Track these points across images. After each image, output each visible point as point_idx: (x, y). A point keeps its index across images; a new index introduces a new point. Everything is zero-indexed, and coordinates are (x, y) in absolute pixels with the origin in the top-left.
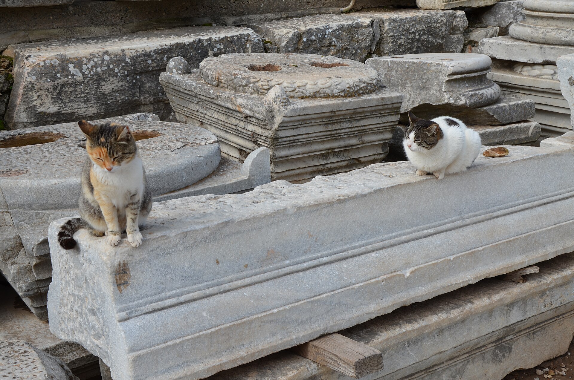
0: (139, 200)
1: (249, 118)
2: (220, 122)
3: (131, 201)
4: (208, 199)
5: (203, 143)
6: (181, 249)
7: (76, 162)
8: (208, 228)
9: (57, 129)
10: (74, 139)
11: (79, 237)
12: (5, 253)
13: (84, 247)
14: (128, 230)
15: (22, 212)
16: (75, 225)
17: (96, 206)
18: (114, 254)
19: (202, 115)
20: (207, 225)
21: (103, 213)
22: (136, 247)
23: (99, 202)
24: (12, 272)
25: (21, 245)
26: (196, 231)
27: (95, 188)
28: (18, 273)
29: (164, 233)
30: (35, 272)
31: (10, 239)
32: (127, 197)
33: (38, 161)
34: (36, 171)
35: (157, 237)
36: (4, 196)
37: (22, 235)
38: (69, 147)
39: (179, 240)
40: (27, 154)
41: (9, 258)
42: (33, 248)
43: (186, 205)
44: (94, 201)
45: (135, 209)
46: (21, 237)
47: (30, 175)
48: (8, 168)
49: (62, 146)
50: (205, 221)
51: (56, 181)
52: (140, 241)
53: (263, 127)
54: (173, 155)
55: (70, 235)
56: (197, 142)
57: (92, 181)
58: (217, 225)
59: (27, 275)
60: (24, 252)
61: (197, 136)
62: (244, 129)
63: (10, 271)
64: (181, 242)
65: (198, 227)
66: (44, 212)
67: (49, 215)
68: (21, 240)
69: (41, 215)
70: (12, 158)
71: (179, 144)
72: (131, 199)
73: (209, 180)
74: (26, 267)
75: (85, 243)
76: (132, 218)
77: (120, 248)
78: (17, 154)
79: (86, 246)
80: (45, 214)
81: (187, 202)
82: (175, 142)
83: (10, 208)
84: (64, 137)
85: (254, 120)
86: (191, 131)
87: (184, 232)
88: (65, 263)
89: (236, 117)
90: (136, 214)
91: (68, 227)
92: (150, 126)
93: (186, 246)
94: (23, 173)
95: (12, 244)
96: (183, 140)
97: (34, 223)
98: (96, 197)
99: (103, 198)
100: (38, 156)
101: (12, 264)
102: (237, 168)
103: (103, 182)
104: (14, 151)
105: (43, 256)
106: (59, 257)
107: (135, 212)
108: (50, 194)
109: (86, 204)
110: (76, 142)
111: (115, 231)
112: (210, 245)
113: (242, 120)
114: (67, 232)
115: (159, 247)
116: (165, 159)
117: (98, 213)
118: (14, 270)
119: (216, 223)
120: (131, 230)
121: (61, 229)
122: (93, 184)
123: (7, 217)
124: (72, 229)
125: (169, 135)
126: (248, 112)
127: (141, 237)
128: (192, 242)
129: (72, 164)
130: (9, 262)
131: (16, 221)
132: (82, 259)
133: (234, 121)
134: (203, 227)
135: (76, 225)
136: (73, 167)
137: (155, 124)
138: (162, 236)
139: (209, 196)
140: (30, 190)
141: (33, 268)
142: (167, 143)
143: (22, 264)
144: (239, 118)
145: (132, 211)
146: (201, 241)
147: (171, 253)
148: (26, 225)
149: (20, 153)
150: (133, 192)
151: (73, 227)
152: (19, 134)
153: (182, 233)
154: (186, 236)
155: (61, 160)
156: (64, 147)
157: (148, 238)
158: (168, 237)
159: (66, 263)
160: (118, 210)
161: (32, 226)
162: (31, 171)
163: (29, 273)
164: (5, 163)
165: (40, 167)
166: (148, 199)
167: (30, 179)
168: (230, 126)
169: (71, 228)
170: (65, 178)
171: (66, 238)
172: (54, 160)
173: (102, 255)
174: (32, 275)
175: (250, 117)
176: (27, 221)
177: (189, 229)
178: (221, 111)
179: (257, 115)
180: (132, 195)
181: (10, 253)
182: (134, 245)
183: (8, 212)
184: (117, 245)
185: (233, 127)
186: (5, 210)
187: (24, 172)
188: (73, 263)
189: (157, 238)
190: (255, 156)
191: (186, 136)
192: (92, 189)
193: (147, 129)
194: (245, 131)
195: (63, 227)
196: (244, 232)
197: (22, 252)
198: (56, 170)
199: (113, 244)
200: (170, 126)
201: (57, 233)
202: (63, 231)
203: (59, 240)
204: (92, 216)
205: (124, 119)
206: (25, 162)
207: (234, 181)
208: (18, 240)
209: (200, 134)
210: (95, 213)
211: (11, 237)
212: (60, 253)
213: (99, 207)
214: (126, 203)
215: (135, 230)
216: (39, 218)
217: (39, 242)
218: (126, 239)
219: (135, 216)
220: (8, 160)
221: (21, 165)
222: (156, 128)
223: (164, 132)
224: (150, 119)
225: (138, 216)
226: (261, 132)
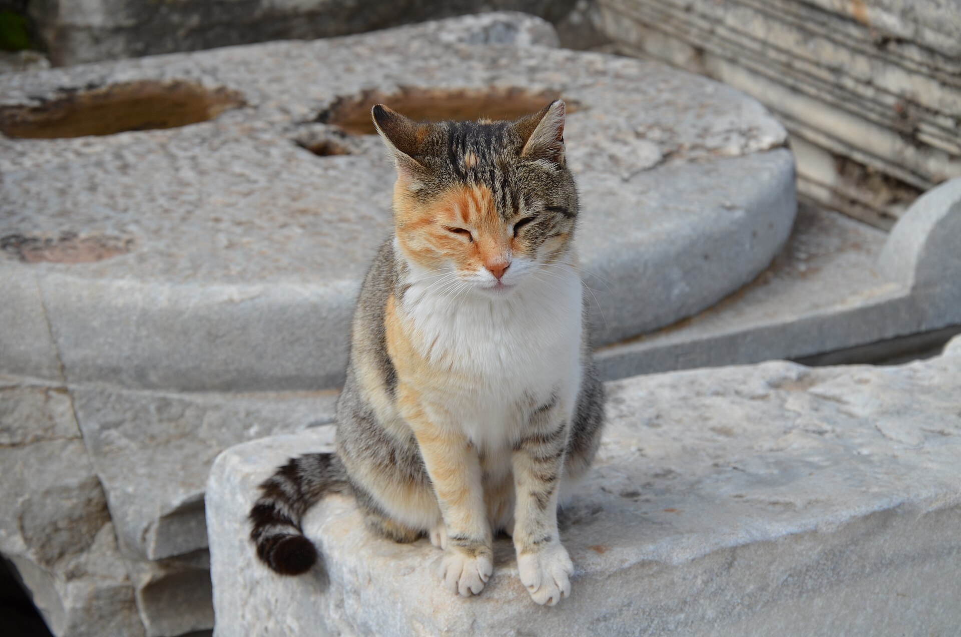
0: (562, 427)
1: (892, 46)
2: (772, 54)
3: (533, 430)
4: (775, 385)
5: (733, 148)
6: (710, 614)
7: (293, 214)
8: (814, 533)
9: (213, 72)
10: (278, 117)
11: (326, 531)
12: (49, 538)
13: (347, 577)
14: (520, 534)
15: (110, 396)
16: (310, 482)
17: (401, 437)
18: (466, 627)
19: (705, 25)
20: (809, 522)
21: (430, 466)
22: (547, 607)
23: (416, 426)
24: (68, 604)
25: (104, 512)
26: (768, 544)
27: (403, 377)
28: (87, 610)
29: (649, 549)
30: (147, 608)
31: (66, 489)
32: (518, 416)
33: (162, 201)
34: (161, 245)
35: (626, 565)
36: (53, 336)
37: (112, 478)
38: (263, 148)
39: (705, 577)
40: (125, 168)
41: (61, 555)
42: (146, 531)
43: (695, 408)
44: (397, 420)
45: (546, 459)
46: (107, 484)
47: (142, 259)
48: (66, 227)
49: (237, 141)
50: (799, 503)
51: (232, 291)
52: (564, 584)
53: (949, 80)
54: (633, 199)
55: (294, 518)
56: (711, 142)
57: (391, 351)
58: (849, 525)
59: (119, 618)
60: (111, 538)
61: (709, 119)
62: (869, 83)
63: (59, 602)
64: (713, 587)
65: (778, 529)
66: (187, 397)
67: (204, 410)
68: (104, 494)
69: (175, 410)
70: (77, 184)
71: (648, 153)
72: (533, 421)
73: (760, 293)
74: (115, 591)
75: (351, 561)
76: (534, 494)
77: (489, 607)
78: (92, 170)
79: (354, 572)
80: (189, 405)
81: (698, 394)
82: (631, 139)
83: (70, 378)
84: (242, 104)
85: (913, 53)
86: (683, 98)
87: (723, 550)
88: (264, 612)
89: (839, 37)
90: (551, 479)
91: (288, 488)
92: (532, 70)
93: (728, 602)
94: (117, 250)
95: (74, 507)
96: (656, 134)
97: (153, 437)
98: (405, 411)
99: (432, 416)
100: (161, 181)
101: (71, 576)
102: (857, 246)
103: (434, 356)
104: (78, 154)
105: (179, 557)
106: (245, 587)
107: (546, 469)
108: (212, 337)
109: (364, 424)
110: (286, 130)
111: (473, 536)
112: (818, 602)
113: (862, 53)
114: (282, 508)
115: (629, 605)
116: (608, 214)
117: (405, 460)
118: (77, 598)
119: (845, 515)
120: (531, 540)
121: (260, 492)
122: (396, 362)
123: (61, 407)
124: (301, 496)
125: (607, 112)
126: (892, 23)
127: (569, 565)
128: (751, 588)
129: (282, 219)
130: (61, 569)
131: (90, 426)
132: (333, 616)
133: (829, 53)
134: (793, 529)
135: (317, 481)
136: (286, 231)
137: (550, 64)
138: (643, 564)
139: (776, 368)
140: (145, 318)
141: (139, 596)
142: (605, 144)
143: (104, 577)
144: (851, 43)
145: (537, 467)
146: (785, 584)
147: (672, 627)
148: (124, 442)
149: (99, 164)
150: (542, 399)
151: (304, 488)
152: (91, 86)
153: (716, 553)
154: (731, 565)
155: (243, 202)
156: (246, 148)
157: (591, 569)
158: (663, 567)
159: (270, 614)
160: (482, 458)
161: (144, 447)
162: (145, 245)
163: (126, 613)
164: (54, 204)
165: (172, 229)
166: (593, 414)
167: (141, 277)
168: (814, 70)
169: (299, 491)
170: (262, 278)
171: (278, 530)
172: (218, 199)
173: (418, 625)
174: (134, 618)
175: (900, 41)
176: (128, 426)
177: (741, 537)
178: (781, 14)
179: (930, 37)
180: (537, 406)
181: (64, 536)
182: (540, 597)
183: (64, 390)
184: (480, 594)
185: (824, 74)
186: (56, 384)
187: (121, 244)
188: (298, 618)
189: (624, 572)
190: (944, 210)
191: (667, 117)
192: (390, 378)
193: (520, 82)
194: (869, 92)
195: (270, 487)
196: (949, 553)
197: (104, 536)
198: (231, 246)
199: (463, 591)
200: (603, 73)
201: (248, 509)
202: (269, 501)
203: (255, 536)
204: (383, 471)
205: (434, 41)
206: (122, 202)
207: (855, 302)
208: (95, 494)
209: (718, 112)
210: (393, 460)
211: (73, 481)
212: (248, 573)
213: (412, 440)
214: (516, 435)
215: (548, 539)
216: (170, 420)
217: (167, 511)
218: (513, 572)
219: (549, 485)
220: (62, 192)
221: (107, 218)
222: (558, 79)
223: (587, 97)
224: (523, 39)
225: (558, 484)
226: (941, 101)
